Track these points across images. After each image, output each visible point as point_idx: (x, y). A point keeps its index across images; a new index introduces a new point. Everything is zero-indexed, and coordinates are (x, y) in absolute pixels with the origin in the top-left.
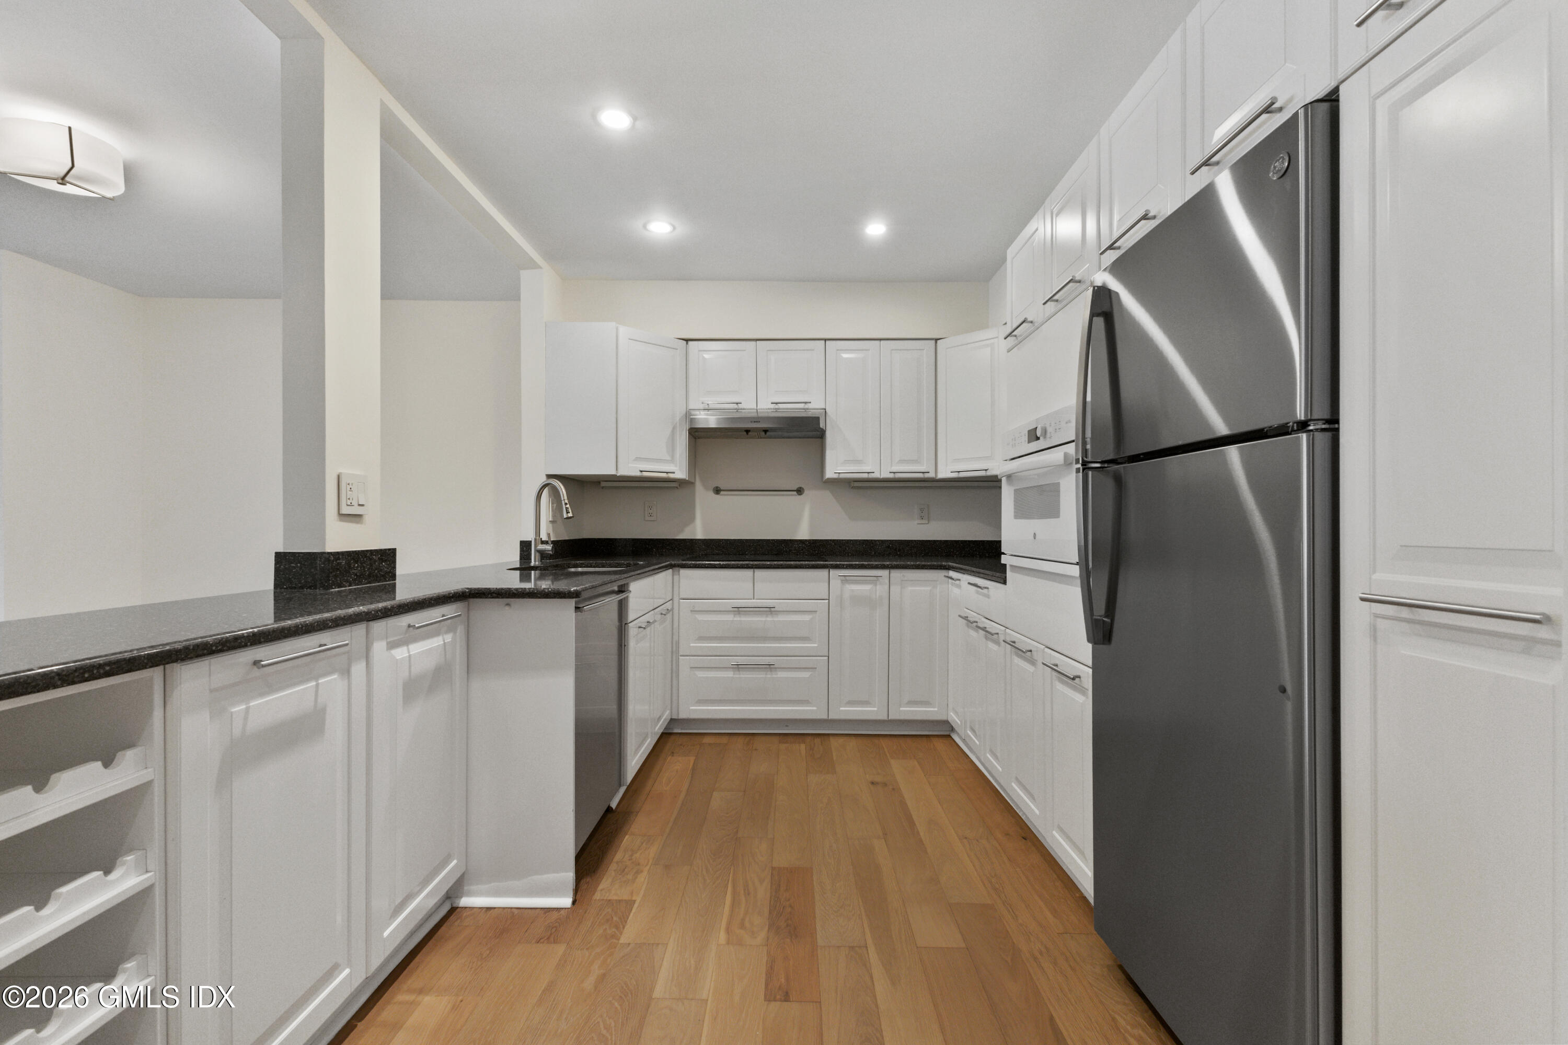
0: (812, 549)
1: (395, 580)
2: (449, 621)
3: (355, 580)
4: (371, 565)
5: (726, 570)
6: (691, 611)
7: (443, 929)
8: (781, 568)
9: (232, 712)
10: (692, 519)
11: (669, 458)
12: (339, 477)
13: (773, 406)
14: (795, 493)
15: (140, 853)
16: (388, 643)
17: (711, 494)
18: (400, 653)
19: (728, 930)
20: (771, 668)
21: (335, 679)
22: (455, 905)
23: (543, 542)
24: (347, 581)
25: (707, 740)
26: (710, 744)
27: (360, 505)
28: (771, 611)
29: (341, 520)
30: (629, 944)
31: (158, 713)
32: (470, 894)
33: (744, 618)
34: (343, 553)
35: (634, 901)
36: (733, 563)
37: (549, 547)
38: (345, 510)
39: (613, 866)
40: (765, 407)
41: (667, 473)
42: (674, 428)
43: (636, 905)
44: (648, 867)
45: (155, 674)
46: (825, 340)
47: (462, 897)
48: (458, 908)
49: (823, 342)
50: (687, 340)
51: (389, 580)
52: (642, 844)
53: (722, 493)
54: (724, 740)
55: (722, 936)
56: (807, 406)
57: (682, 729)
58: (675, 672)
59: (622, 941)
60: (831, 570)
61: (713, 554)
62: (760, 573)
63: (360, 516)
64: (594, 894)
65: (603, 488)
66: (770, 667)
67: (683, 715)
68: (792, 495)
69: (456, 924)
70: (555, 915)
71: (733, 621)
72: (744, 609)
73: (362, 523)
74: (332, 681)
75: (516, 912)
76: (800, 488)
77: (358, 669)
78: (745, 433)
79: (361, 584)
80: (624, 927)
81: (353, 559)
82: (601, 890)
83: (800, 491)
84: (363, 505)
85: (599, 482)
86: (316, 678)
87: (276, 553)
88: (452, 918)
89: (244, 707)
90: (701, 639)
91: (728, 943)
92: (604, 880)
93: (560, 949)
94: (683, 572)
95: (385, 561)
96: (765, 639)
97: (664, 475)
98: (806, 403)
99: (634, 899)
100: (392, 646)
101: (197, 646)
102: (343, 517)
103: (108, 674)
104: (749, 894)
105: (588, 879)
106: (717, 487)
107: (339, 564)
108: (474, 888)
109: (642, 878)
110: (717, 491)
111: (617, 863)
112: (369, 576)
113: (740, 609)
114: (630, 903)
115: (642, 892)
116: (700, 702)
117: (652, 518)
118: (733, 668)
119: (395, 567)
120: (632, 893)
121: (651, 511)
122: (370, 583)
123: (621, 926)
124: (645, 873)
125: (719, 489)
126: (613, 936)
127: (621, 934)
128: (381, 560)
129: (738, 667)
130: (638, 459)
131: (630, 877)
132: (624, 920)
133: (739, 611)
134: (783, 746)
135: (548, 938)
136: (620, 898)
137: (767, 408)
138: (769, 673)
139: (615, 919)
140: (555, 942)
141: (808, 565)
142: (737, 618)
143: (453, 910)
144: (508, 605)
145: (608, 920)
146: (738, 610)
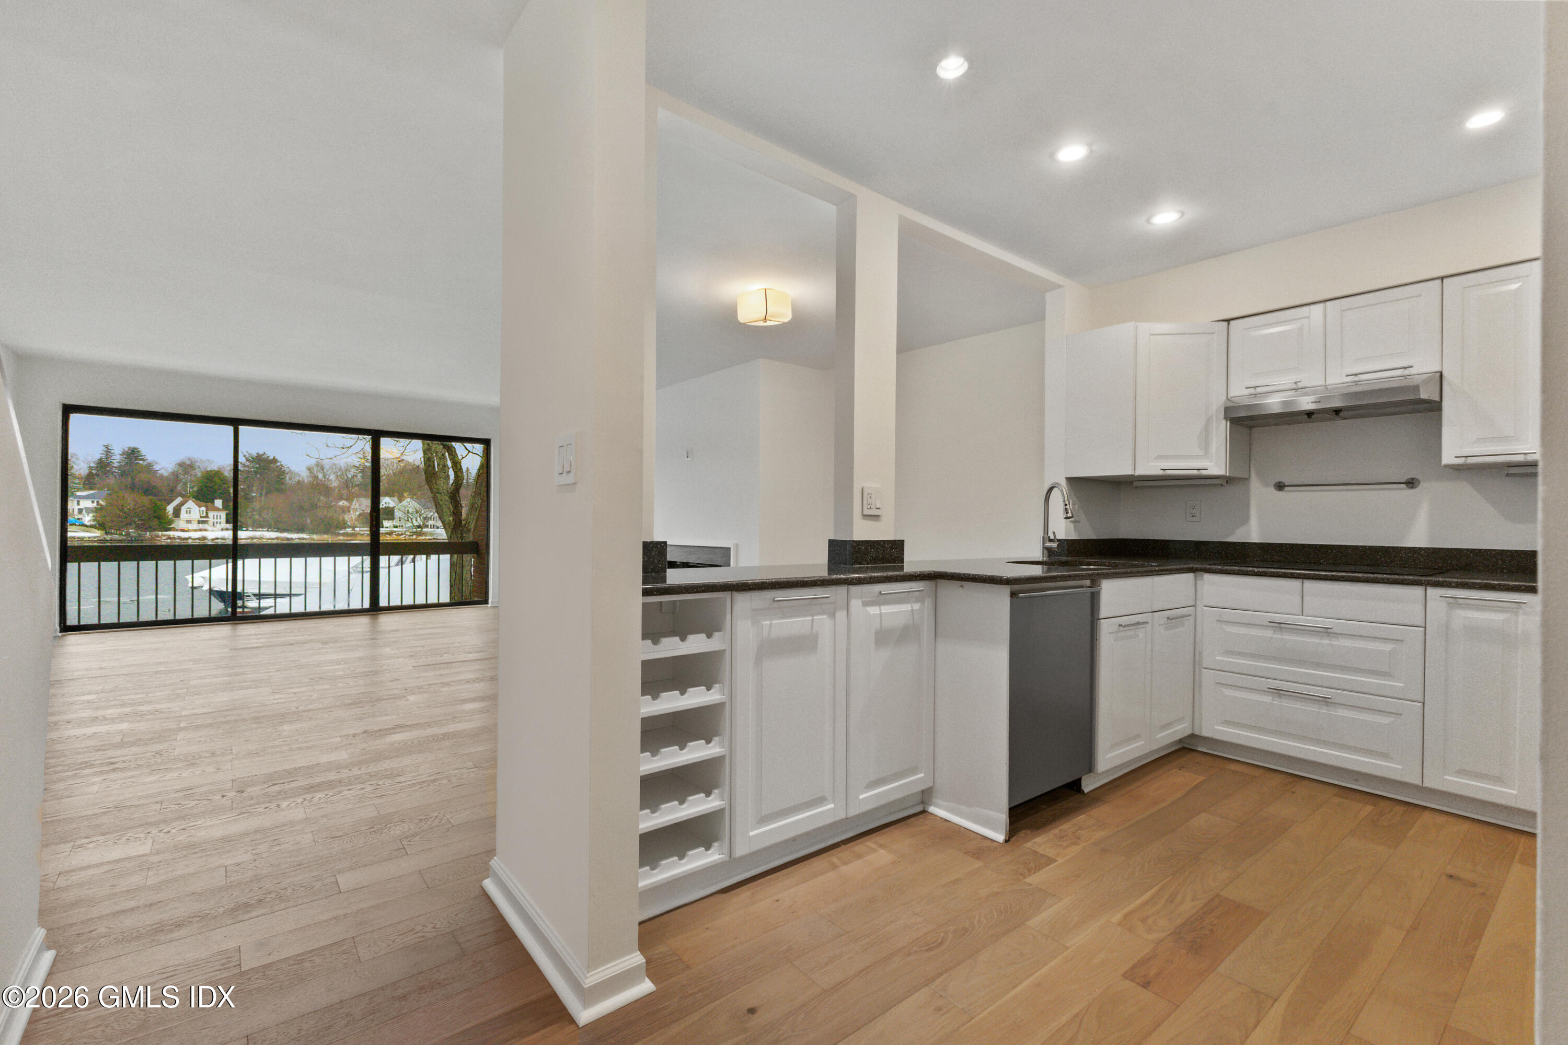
0: (1432, 561)
1: (903, 563)
2: (918, 593)
3: (871, 560)
4: (884, 551)
5: (1279, 579)
6: (1217, 621)
7: (912, 819)
8: (1342, 581)
9: (762, 625)
10: (1246, 520)
11: (1201, 453)
12: (862, 490)
13: (1350, 379)
14: (1404, 486)
15: (721, 685)
16: (863, 602)
17: (1272, 490)
18: (874, 610)
19: (1126, 916)
20: (1328, 702)
21: (824, 618)
22: (926, 809)
23: (1051, 540)
24: (865, 561)
25: (1233, 767)
26: (1234, 772)
27: (877, 508)
28: (1327, 632)
29: (864, 519)
30: (1031, 885)
31: (728, 616)
32: (937, 806)
33: (1287, 637)
34: (863, 542)
35: (1056, 861)
36: (1273, 570)
37: (1055, 545)
38: (867, 512)
39: (1056, 831)
40: (1337, 382)
41: (1198, 470)
42: (1209, 421)
43: (1056, 864)
44: (1085, 844)
45: (726, 595)
46: (1442, 278)
47: (931, 805)
48: (927, 812)
49: (1439, 281)
50: (1228, 321)
51: (898, 563)
52: (1093, 826)
53: (1287, 489)
54: (1257, 773)
55: (1117, 917)
56: (1407, 372)
57: (1208, 749)
58: (1196, 686)
59: (1026, 880)
60: (1428, 588)
61: (1273, 561)
62: (1309, 585)
63: (878, 516)
64: (1027, 842)
65: (1136, 487)
66: (1325, 701)
67: (1206, 733)
68: (1401, 489)
69: (921, 820)
70: (988, 843)
71: (1272, 638)
72: (1288, 626)
73: (879, 521)
74: (822, 620)
75: (963, 829)
76: (1413, 479)
77: (841, 615)
78: (1306, 416)
79: (876, 564)
80: (1035, 873)
81: (871, 546)
82: (1034, 843)
83: (1411, 483)
84: (879, 508)
85: (1132, 482)
86: (813, 615)
87: (829, 540)
88: (921, 816)
89: (769, 622)
90: (1230, 653)
91: (1119, 924)
92: (1040, 837)
93: (978, 864)
94: (1208, 577)
95: (895, 549)
96: (1318, 665)
97: (1195, 472)
98: (1405, 368)
99: (1057, 859)
100: (866, 604)
101: (743, 584)
102: (866, 517)
103: (704, 591)
104: (1172, 902)
105: (1029, 832)
106: (1280, 483)
107: (860, 549)
108: (939, 802)
109: (1075, 850)
110: (1280, 486)
111: (1061, 831)
112: (882, 558)
113: (1282, 625)
114: (1051, 861)
115: (1067, 858)
116: (1227, 723)
117: (1194, 519)
118: (1269, 692)
119: (903, 554)
120: (1058, 855)
121: (1193, 511)
122: (883, 563)
123: (1033, 871)
124: (1079, 847)
125: (1282, 484)
126: (1021, 874)
127: (1029, 876)
128: (892, 548)
129: (1278, 692)
130: (1160, 457)
131: (1065, 844)
132: (1038, 868)
133: (1281, 628)
134: (1338, 800)
135: (975, 854)
136: (1045, 854)
137: (1341, 382)
138: (1325, 707)
139: (1031, 865)
140: (978, 858)
141: (1388, 579)
142: (1278, 636)
143: (924, 812)
144: (962, 586)
145: (1025, 863)
146: (1279, 626)
